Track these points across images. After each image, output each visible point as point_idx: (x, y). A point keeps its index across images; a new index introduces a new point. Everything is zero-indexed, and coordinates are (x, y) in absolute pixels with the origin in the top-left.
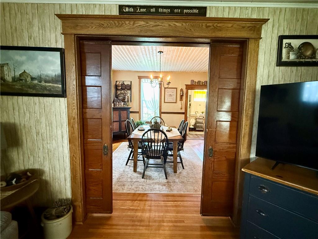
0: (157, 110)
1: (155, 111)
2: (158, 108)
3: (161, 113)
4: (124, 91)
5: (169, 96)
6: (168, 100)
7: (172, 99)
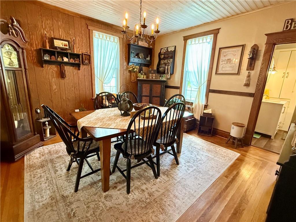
0: (203, 86)
1: (199, 88)
2: (205, 83)
3: (209, 91)
4: (167, 60)
5: (227, 63)
6: (224, 69)
7: (230, 67)
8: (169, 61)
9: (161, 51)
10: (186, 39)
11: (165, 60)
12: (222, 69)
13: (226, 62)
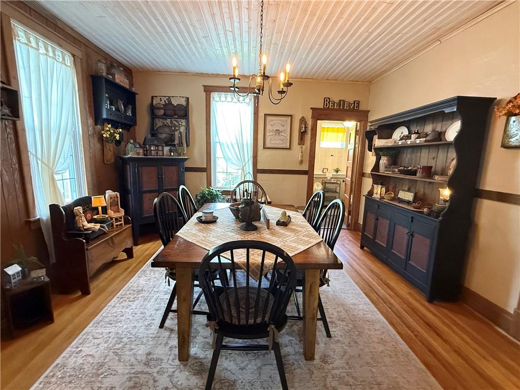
0: (247, 164)
1: (243, 168)
2: (250, 161)
3: (257, 171)
4: (171, 121)
5: (276, 134)
6: (272, 142)
7: (281, 140)
8: (176, 123)
9: (152, 101)
10: (209, 90)
11: (165, 119)
12: (270, 142)
13: (274, 134)
